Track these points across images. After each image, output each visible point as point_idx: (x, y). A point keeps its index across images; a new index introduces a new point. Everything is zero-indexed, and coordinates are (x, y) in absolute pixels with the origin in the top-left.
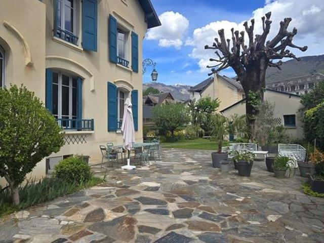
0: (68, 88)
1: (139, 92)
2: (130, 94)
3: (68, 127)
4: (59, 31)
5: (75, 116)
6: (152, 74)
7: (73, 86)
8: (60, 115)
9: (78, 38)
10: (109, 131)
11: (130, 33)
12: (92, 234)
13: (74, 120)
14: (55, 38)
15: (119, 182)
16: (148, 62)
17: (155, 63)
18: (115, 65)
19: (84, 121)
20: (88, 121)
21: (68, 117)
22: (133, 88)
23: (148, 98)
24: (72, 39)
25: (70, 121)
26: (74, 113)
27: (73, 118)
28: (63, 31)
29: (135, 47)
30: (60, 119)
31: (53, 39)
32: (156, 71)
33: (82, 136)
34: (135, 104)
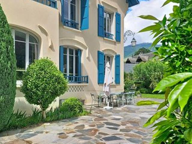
0: (73, 57)
1: (121, 56)
2: (114, 57)
3: (73, 81)
4: (67, 22)
5: (77, 74)
6: (132, 42)
7: (76, 55)
8: (68, 74)
9: (78, 24)
10: (98, 84)
11: (115, 14)
12: (76, 133)
13: (76, 76)
14: (64, 26)
15: (98, 115)
16: (128, 33)
17: (134, 33)
18: (103, 38)
19: (82, 77)
20: (85, 77)
21: (72, 75)
22: (116, 53)
23: (139, 57)
24: (75, 25)
25: (74, 78)
26: (76, 72)
27: (76, 75)
28: (69, 21)
29: (118, 24)
30: (68, 76)
31: (63, 28)
32: (135, 40)
33: (81, 87)
34: (118, 65)
